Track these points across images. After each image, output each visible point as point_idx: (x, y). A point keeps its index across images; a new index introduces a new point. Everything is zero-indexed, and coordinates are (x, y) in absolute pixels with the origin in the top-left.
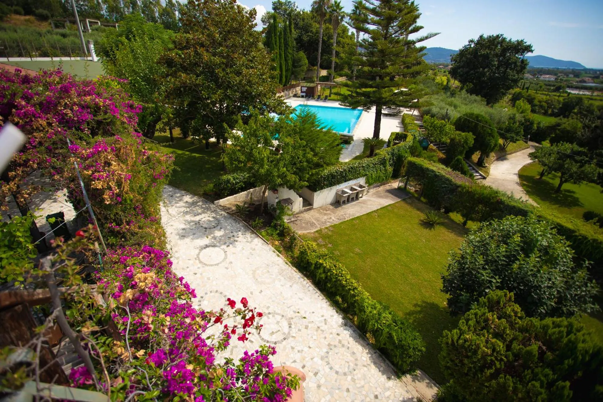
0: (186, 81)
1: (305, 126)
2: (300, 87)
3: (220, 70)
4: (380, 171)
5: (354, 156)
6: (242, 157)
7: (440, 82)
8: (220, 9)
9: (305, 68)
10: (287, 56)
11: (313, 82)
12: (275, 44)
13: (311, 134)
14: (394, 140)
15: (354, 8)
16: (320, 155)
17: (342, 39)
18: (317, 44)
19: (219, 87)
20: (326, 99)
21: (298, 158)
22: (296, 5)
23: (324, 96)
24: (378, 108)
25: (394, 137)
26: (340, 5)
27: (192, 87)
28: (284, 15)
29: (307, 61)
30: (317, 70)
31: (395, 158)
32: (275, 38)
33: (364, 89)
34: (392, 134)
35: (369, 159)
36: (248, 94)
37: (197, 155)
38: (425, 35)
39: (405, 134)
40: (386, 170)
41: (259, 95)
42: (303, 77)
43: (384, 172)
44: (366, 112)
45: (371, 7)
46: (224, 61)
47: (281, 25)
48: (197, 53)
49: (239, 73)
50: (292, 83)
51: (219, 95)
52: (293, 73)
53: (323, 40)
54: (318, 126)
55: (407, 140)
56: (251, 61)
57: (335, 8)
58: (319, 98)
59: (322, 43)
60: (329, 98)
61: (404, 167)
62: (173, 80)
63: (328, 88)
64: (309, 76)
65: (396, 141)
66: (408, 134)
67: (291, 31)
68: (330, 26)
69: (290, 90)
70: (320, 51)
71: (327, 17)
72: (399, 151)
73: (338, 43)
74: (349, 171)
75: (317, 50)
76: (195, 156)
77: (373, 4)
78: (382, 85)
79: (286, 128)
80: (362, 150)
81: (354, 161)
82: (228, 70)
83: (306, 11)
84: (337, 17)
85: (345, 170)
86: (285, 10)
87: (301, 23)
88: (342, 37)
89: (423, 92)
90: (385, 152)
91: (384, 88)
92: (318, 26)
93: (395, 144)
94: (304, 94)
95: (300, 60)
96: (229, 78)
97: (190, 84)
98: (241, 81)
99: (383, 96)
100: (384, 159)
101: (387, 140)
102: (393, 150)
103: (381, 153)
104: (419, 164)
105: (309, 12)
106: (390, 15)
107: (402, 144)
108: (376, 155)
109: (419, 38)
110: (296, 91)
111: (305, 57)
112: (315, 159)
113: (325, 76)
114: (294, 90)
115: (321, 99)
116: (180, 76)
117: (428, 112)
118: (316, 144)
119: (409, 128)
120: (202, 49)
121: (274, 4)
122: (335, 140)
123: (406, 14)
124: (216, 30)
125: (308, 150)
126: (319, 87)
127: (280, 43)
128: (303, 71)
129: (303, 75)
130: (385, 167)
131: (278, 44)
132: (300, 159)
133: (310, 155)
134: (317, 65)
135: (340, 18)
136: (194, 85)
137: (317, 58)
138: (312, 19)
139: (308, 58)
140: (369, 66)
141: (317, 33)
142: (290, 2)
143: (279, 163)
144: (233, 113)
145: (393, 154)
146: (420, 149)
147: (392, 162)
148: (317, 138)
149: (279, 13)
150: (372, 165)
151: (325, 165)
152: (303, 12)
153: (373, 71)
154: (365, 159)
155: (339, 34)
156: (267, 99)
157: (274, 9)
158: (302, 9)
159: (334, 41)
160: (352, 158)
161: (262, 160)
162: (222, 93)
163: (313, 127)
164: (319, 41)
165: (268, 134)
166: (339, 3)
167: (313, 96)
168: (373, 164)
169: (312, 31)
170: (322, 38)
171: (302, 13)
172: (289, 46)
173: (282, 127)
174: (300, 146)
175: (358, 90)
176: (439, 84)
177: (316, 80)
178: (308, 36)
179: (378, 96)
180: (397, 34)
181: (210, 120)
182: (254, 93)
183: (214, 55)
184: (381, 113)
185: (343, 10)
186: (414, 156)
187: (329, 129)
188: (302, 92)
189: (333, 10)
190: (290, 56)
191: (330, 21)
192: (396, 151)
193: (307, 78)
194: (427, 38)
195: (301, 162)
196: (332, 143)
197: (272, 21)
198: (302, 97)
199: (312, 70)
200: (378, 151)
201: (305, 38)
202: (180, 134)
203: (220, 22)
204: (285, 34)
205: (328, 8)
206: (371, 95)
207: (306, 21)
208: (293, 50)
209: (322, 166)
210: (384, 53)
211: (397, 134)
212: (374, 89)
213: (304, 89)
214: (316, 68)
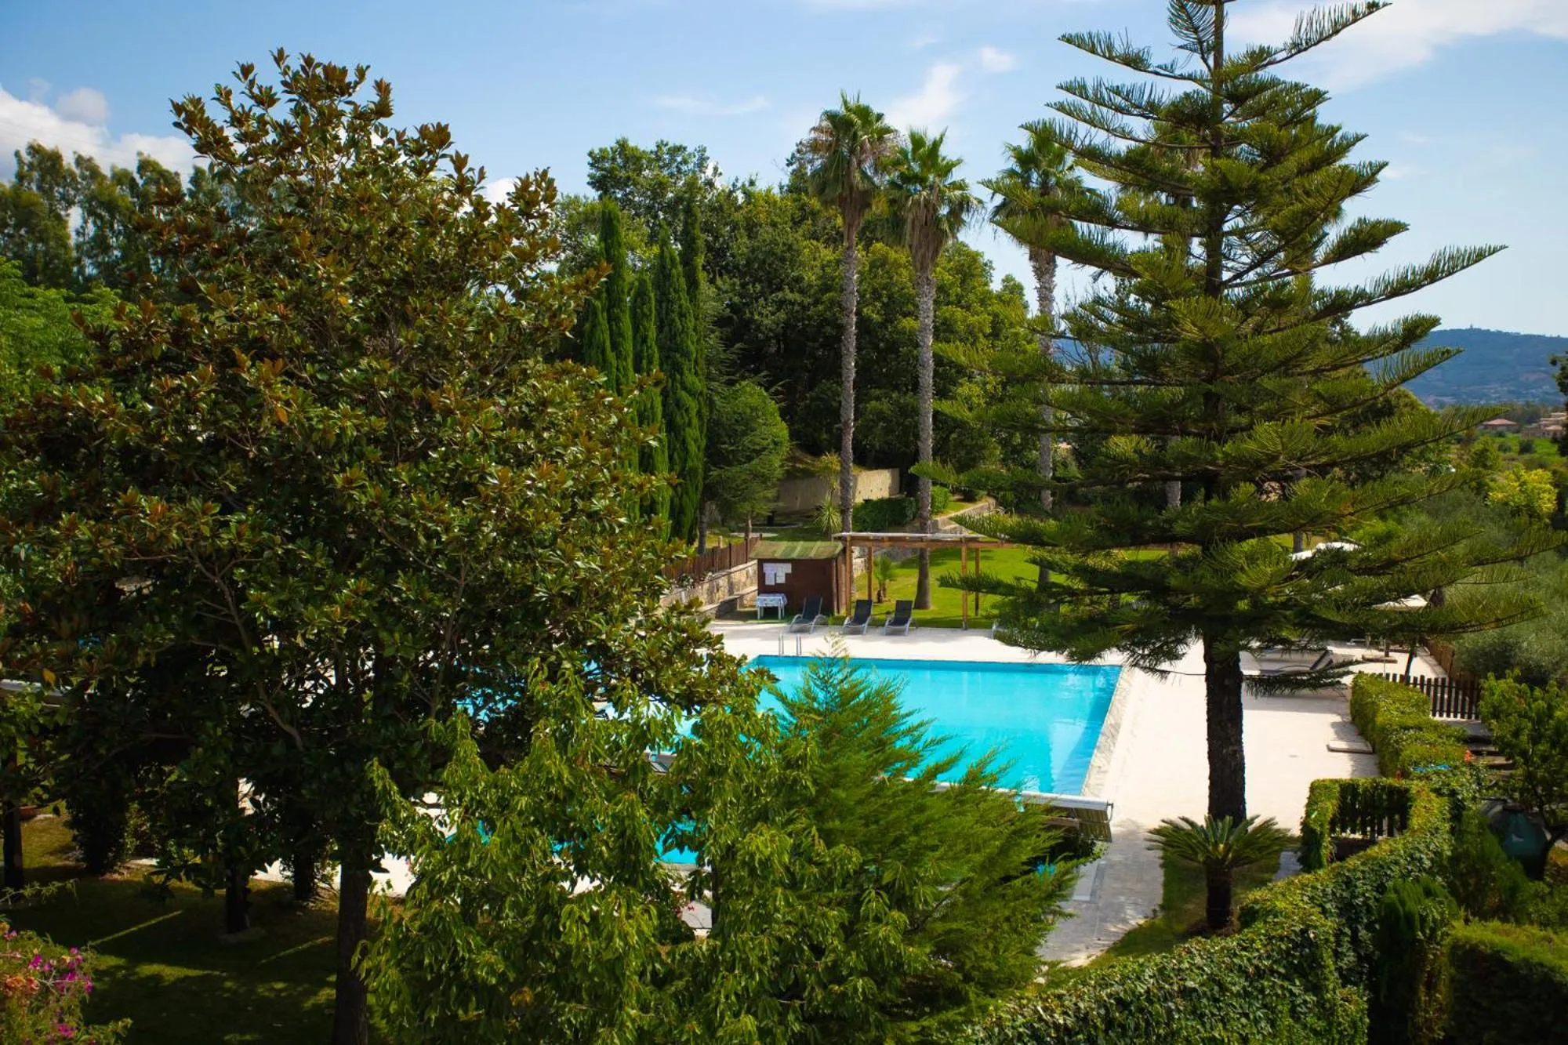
0: (163, 537)
1: (841, 761)
2: (751, 566)
3: (358, 472)
4: (1294, 1013)
5: (1117, 929)
6: (488, 956)
7: (1521, 500)
8: (362, 174)
9: (776, 463)
10: (678, 404)
11: (825, 534)
12: (615, 346)
13: (874, 805)
14: (1333, 823)
15: (1012, 164)
16: (940, 927)
17: (959, 313)
18: (834, 343)
19: (346, 560)
20: (901, 620)
21: (818, 951)
22: (711, 165)
23: (890, 604)
24: (1220, 647)
25: (1330, 807)
26: (943, 151)
27: (186, 567)
28: (649, 208)
29: (782, 430)
30: (844, 473)
31: (1363, 933)
32: (613, 319)
33: (1124, 555)
34: (1317, 790)
35: (1216, 944)
36: (509, 599)
37: (170, 973)
38: (1422, 260)
39: (1391, 791)
40: (1326, 1011)
41: (571, 602)
42: (764, 509)
43: (1320, 1025)
44: (1152, 679)
45: (1121, 146)
46: (380, 424)
47: (637, 258)
48: (231, 388)
49: (462, 489)
50: (709, 545)
51: (347, 608)
52: (710, 492)
53: (863, 323)
54: (913, 759)
55: (1415, 822)
56: (526, 423)
57: (916, 167)
58: (862, 618)
59: (859, 336)
60: (916, 614)
61: (1431, 986)
62: (83, 532)
63: (905, 565)
64: (798, 505)
65: (1348, 834)
66: (1415, 786)
67: (693, 284)
68: (892, 255)
69: (698, 580)
70: (851, 374)
71: (879, 208)
72: (1381, 888)
73: (944, 330)
74: (1109, 1023)
75: (834, 371)
76: (157, 978)
77: (1124, 134)
78: (1230, 524)
79: (738, 777)
80: (1158, 895)
81: (1131, 963)
82: (403, 475)
83: (761, 186)
84: (930, 207)
85: (1084, 1019)
86: (659, 188)
87: (742, 246)
88: (958, 303)
89: (1460, 549)
90: (1300, 898)
91: (1242, 537)
92: (827, 254)
93: (1345, 850)
94: (777, 601)
95: (746, 423)
96: (406, 515)
97: (181, 549)
98: (472, 529)
99: (1243, 580)
100: (1303, 940)
101: (1296, 831)
102: (1349, 883)
103: (1280, 904)
104: (1526, 961)
105: (776, 191)
106: (1224, 179)
107: (1385, 846)
108: (1250, 916)
109: (1393, 276)
110: (731, 587)
111: (772, 406)
112: (918, 955)
113: (881, 502)
114: (723, 582)
115: (877, 624)
116: (131, 508)
117: (1500, 660)
118: (913, 859)
119: (1412, 750)
120: (265, 367)
121: (596, 160)
122: (1020, 833)
123: (1303, 171)
124: (341, 275)
125: (874, 902)
126: (858, 562)
127: (641, 340)
128: (764, 479)
129: (764, 500)
130: (1316, 988)
131: (628, 346)
132: (829, 959)
133: (888, 930)
134: (838, 448)
135: (944, 211)
136: (205, 559)
137: (836, 414)
138: (796, 223)
139: (784, 414)
140: (1142, 430)
141: (826, 288)
142: (680, 149)
143: (707, 985)
144: (416, 706)
145: (1348, 911)
146: (1506, 870)
147: (1350, 958)
148: (916, 830)
149: (627, 202)
150: (1237, 984)
151: (971, 991)
152: (748, 195)
153: (1169, 456)
154: (1193, 945)
155: (941, 289)
156: (610, 620)
157: (597, 183)
158: (744, 179)
159: (922, 322)
160: (1107, 942)
161: (614, 968)
162: (367, 595)
163: (885, 764)
164: (841, 329)
165: (641, 812)
166: (936, 145)
167: (828, 610)
168: (1242, 971)
169: (798, 280)
170: (858, 313)
171: (740, 198)
172: (686, 355)
173: (714, 771)
174: (827, 881)
175: (1096, 561)
176: (1516, 512)
177: (836, 519)
178: (781, 304)
179: (1210, 581)
180: (1269, 268)
181: (278, 749)
182: (541, 593)
183: (327, 395)
184: (1240, 678)
185: (956, 175)
186: (1484, 917)
187: (973, 778)
188: (764, 589)
189: (908, 179)
190: (692, 404)
191: (895, 226)
192: (1364, 889)
193: (788, 515)
194: (1432, 275)
195: (835, 974)
196: (1003, 851)
197: (592, 240)
198: (770, 614)
199: (808, 474)
200: (1257, 894)
201: (767, 317)
202: (64, 850)
203: (358, 237)
204: (664, 299)
205: (880, 167)
206: (1173, 582)
207: (766, 233)
208: (709, 378)
209: (956, 998)
210: (1215, 360)
211: (1347, 790)
212: (1184, 551)
213: (778, 574)
214: (831, 460)
